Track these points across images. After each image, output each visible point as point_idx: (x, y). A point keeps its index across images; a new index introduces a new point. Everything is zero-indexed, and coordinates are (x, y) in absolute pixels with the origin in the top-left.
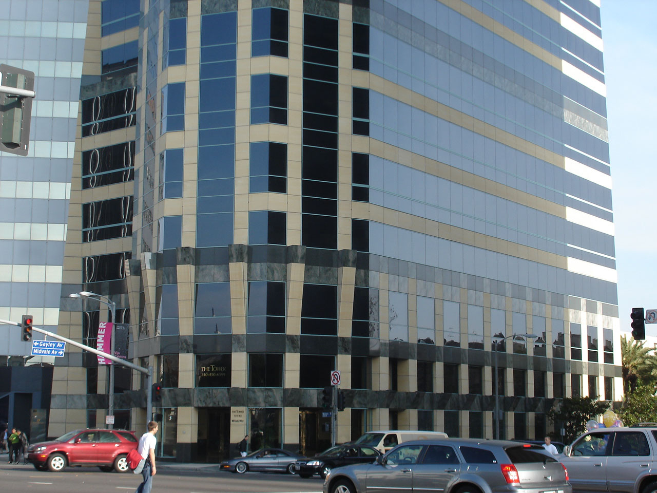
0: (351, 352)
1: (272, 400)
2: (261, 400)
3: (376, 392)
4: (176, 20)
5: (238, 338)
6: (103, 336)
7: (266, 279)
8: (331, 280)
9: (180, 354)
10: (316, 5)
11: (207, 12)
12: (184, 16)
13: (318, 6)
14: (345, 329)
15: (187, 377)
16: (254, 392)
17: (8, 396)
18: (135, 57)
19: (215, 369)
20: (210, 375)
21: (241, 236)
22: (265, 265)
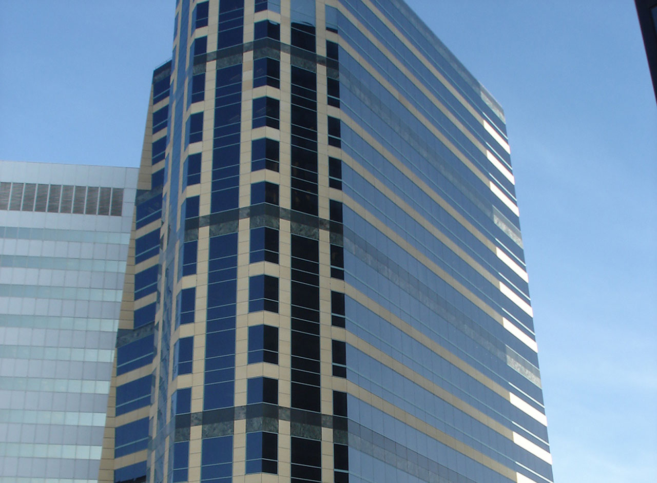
4: (180, 443)
10: (302, 430)
11: (207, 436)
12: (187, 440)
13: (303, 429)
18: (143, 475)
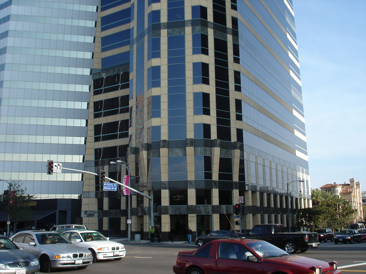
0: (238, 188)
1: (207, 211)
2: (203, 211)
3: (248, 206)
4: (155, 38)
5: (190, 182)
6: (125, 182)
7: (203, 154)
8: (229, 156)
9: (162, 190)
10: (219, 34)
11: (170, 35)
12: (159, 36)
14: (236, 178)
15: (165, 201)
16: (199, 207)
17: (56, 212)
19: (179, 197)
20: (177, 200)
21: (190, 135)
22: (202, 148)
